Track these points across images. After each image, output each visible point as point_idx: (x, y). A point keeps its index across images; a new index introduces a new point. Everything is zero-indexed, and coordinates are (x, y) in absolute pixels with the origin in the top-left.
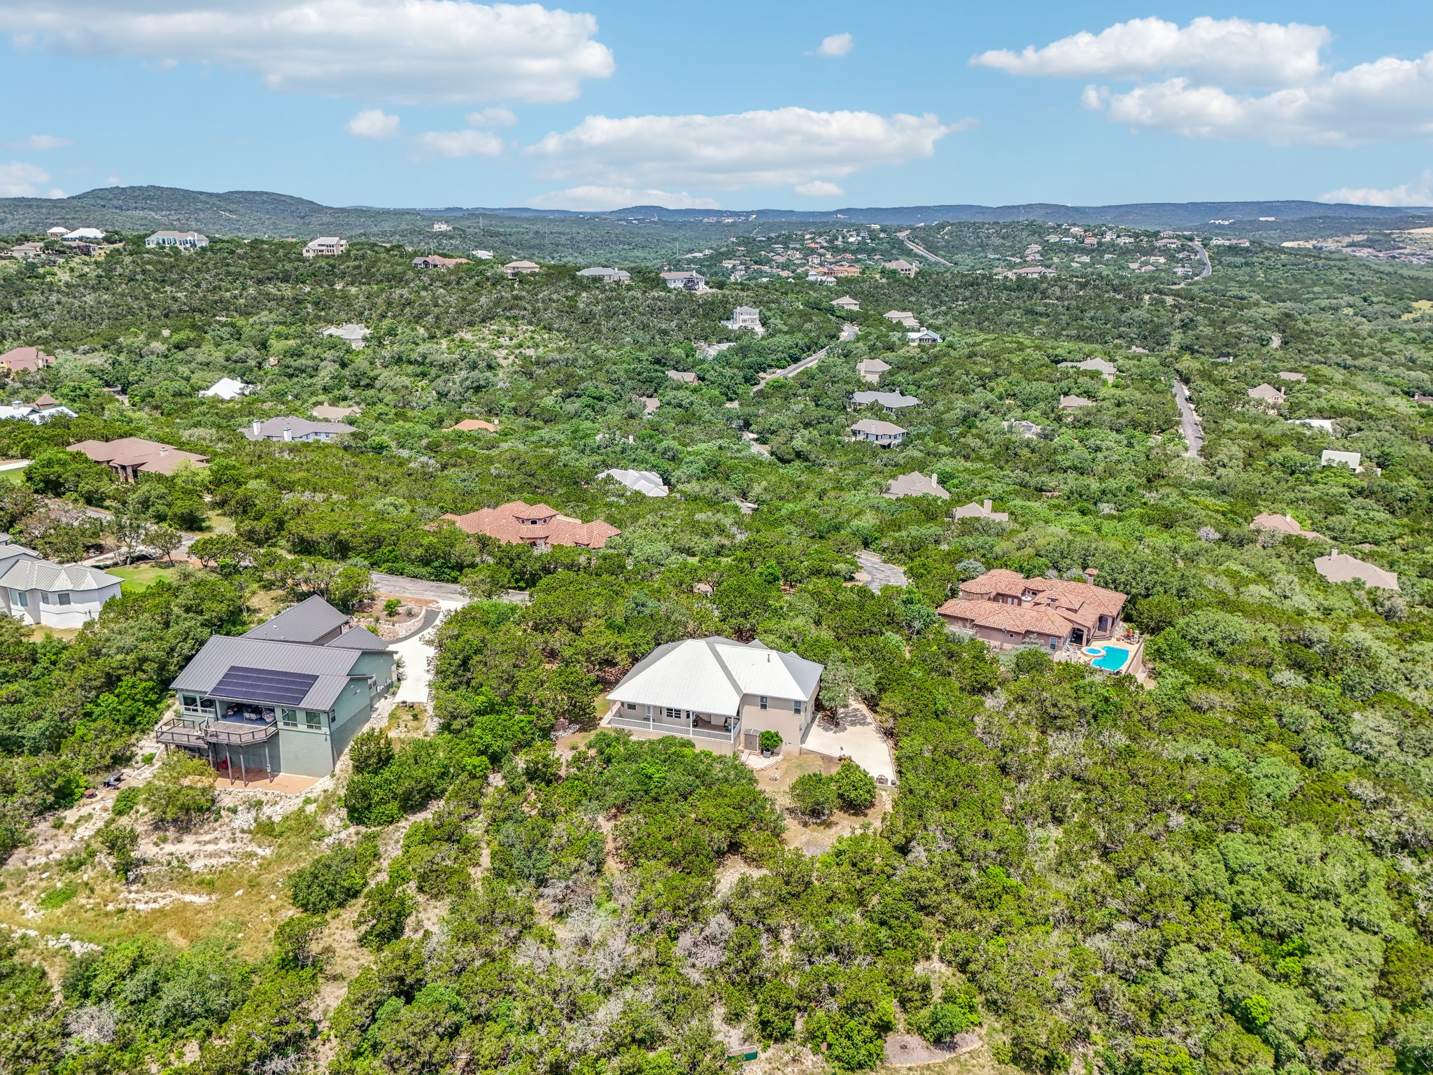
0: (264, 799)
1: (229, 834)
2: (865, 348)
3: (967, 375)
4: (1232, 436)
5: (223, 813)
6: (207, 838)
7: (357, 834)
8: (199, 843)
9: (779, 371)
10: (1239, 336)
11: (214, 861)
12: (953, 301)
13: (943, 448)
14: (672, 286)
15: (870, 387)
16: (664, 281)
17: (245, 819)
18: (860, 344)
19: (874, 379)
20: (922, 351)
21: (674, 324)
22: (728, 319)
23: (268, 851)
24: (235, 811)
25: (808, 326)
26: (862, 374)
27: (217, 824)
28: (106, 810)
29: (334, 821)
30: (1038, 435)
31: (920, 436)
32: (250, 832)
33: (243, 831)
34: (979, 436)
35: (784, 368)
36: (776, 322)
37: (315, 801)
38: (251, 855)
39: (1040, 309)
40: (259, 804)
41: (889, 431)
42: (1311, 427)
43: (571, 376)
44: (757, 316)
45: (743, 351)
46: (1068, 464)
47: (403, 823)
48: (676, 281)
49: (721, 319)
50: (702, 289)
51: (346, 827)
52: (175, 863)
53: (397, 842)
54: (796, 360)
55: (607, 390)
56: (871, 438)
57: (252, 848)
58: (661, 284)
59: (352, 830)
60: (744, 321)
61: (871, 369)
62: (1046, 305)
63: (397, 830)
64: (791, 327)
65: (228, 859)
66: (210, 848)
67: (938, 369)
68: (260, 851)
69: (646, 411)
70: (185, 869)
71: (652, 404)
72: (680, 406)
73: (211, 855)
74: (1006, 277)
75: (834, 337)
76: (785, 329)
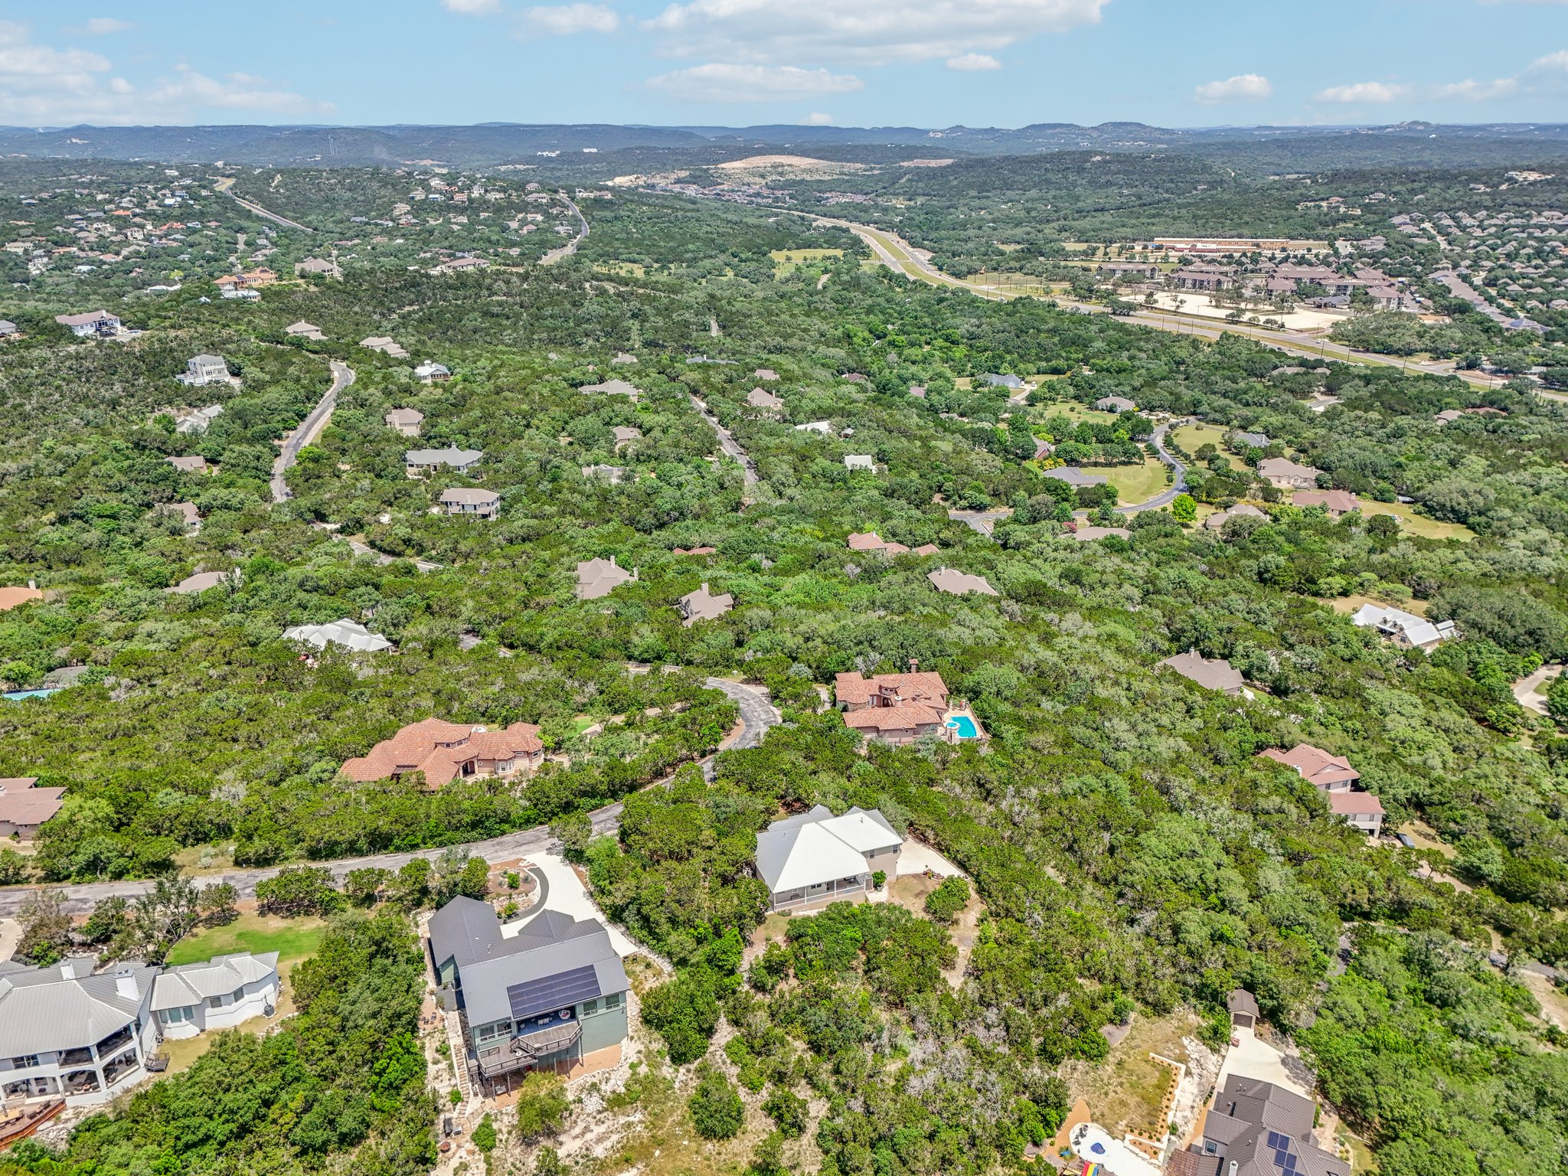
0: (595, 1080)
1: (590, 1119)
2: (379, 394)
3: (508, 414)
4: (774, 452)
5: (572, 1107)
6: (577, 1130)
7: (689, 1071)
8: (576, 1137)
9: (291, 433)
10: (686, 324)
11: (608, 1144)
12: (400, 307)
13: (549, 509)
14: (81, 334)
15: (417, 446)
16: (70, 329)
17: (593, 1103)
18: (372, 390)
19: (413, 432)
20: (445, 390)
21: (118, 387)
22: (183, 372)
23: (639, 1116)
24: (580, 1101)
25: (291, 370)
26: (398, 427)
27: (574, 1117)
28: (473, 1153)
29: (667, 1070)
30: (619, 477)
31: (516, 499)
32: (606, 1110)
33: (600, 1112)
34: (573, 491)
35: (295, 428)
36: (252, 372)
37: (641, 1062)
38: (629, 1125)
39: (496, 310)
40: (594, 1085)
41: (481, 499)
42: (820, 433)
43: (50, 489)
44: (224, 366)
45: (238, 415)
46: (669, 506)
47: (712, 1049)
48: (84, 325)
49: (173, 373)
50: (123, 334)
51: (677, 1071)
52: (581, 1161)
53: (724, 1063)
54: (302, 417)
55: (113, 502)
56: (470, 511)
57: (622, 1120)
58: (65, 334)
59: (682, 1070)
60: (208, 373)
61: (406, 422)
62: (500, 304)
63: (713, 1054)
64: (272, 374)
65: (615, 1138)
66: (589, 1136)
67: (477, 413)
68: (631, 1119)
69: (187, 521)
70: (594, 1159)
71: (189, 509)
72: (228, 507)
73: (600, 1140)
74: (443, 274)
75: (329, 381)
76: (267, 378)
